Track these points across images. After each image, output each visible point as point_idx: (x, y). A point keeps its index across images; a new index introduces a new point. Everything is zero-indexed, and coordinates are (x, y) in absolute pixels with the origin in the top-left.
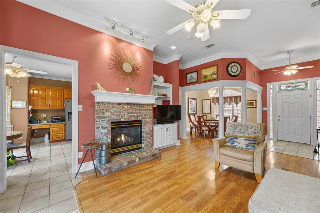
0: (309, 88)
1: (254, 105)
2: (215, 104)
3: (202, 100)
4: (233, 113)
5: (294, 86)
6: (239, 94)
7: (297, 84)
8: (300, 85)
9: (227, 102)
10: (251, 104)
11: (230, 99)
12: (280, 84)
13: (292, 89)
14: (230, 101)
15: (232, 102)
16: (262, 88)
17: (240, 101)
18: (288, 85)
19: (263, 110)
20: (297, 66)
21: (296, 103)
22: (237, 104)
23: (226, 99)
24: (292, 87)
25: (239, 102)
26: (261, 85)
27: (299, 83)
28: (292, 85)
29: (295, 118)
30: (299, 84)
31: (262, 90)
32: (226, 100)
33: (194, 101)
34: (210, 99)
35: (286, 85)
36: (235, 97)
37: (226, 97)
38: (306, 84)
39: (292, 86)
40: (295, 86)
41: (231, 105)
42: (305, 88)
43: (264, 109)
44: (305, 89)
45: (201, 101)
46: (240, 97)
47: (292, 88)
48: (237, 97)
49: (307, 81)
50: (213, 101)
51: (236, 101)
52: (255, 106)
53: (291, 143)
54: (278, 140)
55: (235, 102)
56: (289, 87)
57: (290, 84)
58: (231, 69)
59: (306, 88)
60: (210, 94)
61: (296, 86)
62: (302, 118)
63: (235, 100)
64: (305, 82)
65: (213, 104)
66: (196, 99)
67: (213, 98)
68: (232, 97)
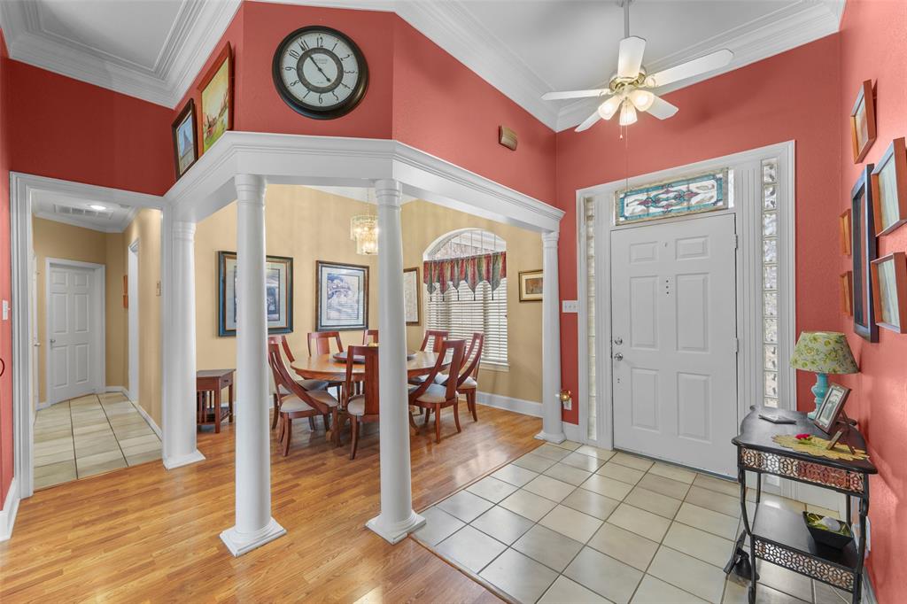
0: (731, 205)
2: (431, 289)
5: (672, 195)
6: (500, 245)
7: (683, 188)
8: (695, 190)
9: (466, 279)
11: (474, 265)
12: (621, 193)
13: (668, 213)
14: (474, 273)
15: (481, 280)
16: (559, 213)
17: (504, 273)
18: (653, 194)
19: (564, 311)
21: (679, 277)
22: (495, 285)
23: (462, 266)
24: (664, 203)
25: (499, 277)
26: (555, 202)
27: (694, 180)
28: (667, 192)
29: (677, 348)
30: (693, 187)
31: (562, 222)
32: (462, 272)
33: (352, 279)
34: (416, 269)
36: (488, 257)
37: (463, 260)
38: (722, 185)
39: (667, 199)
40: (675, 198)
41: (480, 287)
42: (715, 203)
43: (568, 306)
44: (714, 208)
46: (504, 255)
47: (668, 206)
48: (496, 256)
49: (725, 171)
50: (425, 277)
51: (491, 274)
53: (662, 465)
54: (616, 450)
55: (488, 279)
56: (656, 201)
57: (657, 188)
58: (299, 69)
59: (720, 204)
60: (363, 241)
61: (680, 197)
62: (704, 349)
63: (488, 271)
64: (714, 177)
65: (425, 286)
66: (366, 270)
67: (426, 263)
68: (480, 258)
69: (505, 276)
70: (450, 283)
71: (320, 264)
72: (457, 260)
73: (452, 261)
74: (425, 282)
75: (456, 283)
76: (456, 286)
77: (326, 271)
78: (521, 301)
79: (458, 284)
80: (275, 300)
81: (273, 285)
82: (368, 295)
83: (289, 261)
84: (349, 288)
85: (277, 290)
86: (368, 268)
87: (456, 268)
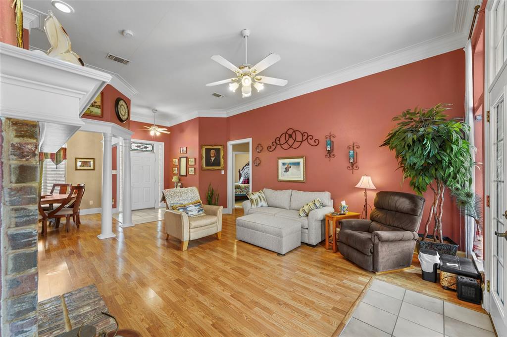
0: (154, 152)
1: (90, 166)
10: (86, 164)
13: (142, 150)
17: (65, 158)
20: (166, 130)
22: (58, 162)
25: (62, 159)
27: (148, 144)
28: (142, 145)
30: (148, 146)
35: (136, 145)
38: (153, 147)
39: (142, 147)
43: (113, 172)
44: (151, 151)
49: (153, 144)
51: (55, 157)
52: (92, 168)
56: (139, 147)
57: (140, 144)
58: (120, 109)
61: (145, 147)
62: (149, 181)
63: (52, 155)
64: (151, 145)
78: (76, 170)
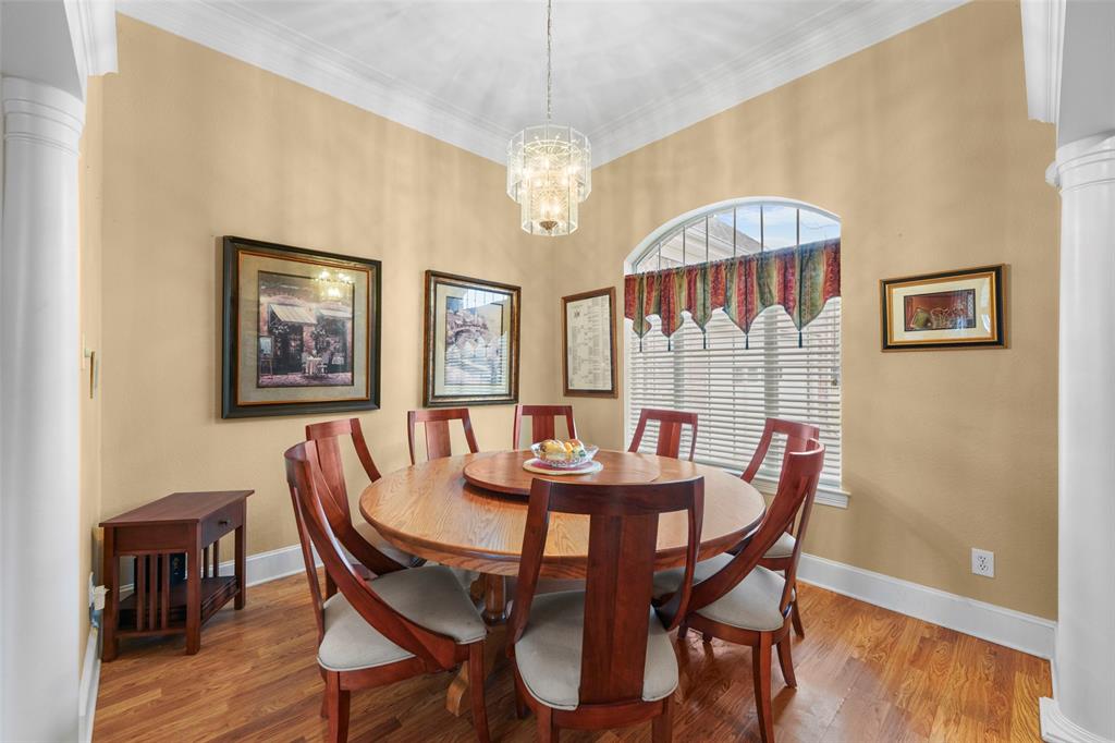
2: (641, 328)
3: (567, 300)
4: (771, 396)
6: (819, 228)
9: (725, 304)
10: (940, 308)
11: (748, 275)
14: (746, 295)
15: (765, 305)
17: (833, 288)
22: (804, 311)
23: (716, 280)
25: (819, 298)
32: (715, 292)
34: (609, 292)
36: (786, 257)
37: (717, 266)
41: (759, 322)
45: (559, 303)
46: (834, 250)
48: (806, 255)
50: (628, 305)
51: (795, 292)
55: (785, 302)
63: (786, 286)
65: (628, 324)
66: (515, 293)
67: (629, 280)
68: (763, 260)
69: (837, 293)
70: (686, 315)
71: (433, 278)
72: (703, 268)
73: (690, 270)
74: (627, 315)
75: (700, 313)
76: (701, 322)
77: (444, 291)
78: (887, 347)
79: (706, 317)
80: (345, 344)
81: (340, 314)
82: (518, 340)
83: (374, 267)
84: (485, 327)
85: (349, 325)
86: (518, 289)
87: (699, 285)
